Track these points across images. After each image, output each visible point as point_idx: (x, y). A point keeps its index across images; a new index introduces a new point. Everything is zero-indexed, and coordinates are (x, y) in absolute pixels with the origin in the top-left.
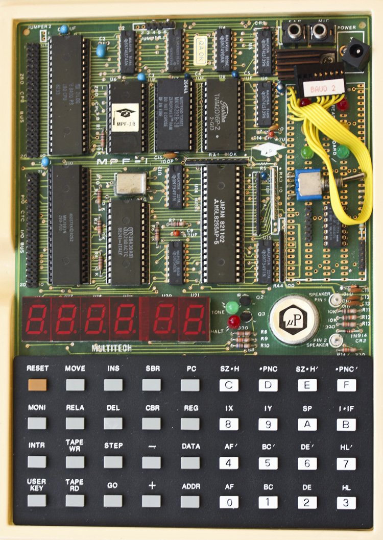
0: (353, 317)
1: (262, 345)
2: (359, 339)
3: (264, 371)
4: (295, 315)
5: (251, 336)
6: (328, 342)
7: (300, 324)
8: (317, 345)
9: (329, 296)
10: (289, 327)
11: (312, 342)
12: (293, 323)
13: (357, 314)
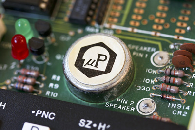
0: (177, 81)
1: (48, 93)
2: (178, 110)
3: (36, 115)
4: (100, 55)
5: (38, 78)
6: (135, 106)
7: (102, 66)
8: (120, 107)
9: (153, 52)
10: (87, 67)
11: (114, 103)
12: (94, 64)
13: (184, 78)
